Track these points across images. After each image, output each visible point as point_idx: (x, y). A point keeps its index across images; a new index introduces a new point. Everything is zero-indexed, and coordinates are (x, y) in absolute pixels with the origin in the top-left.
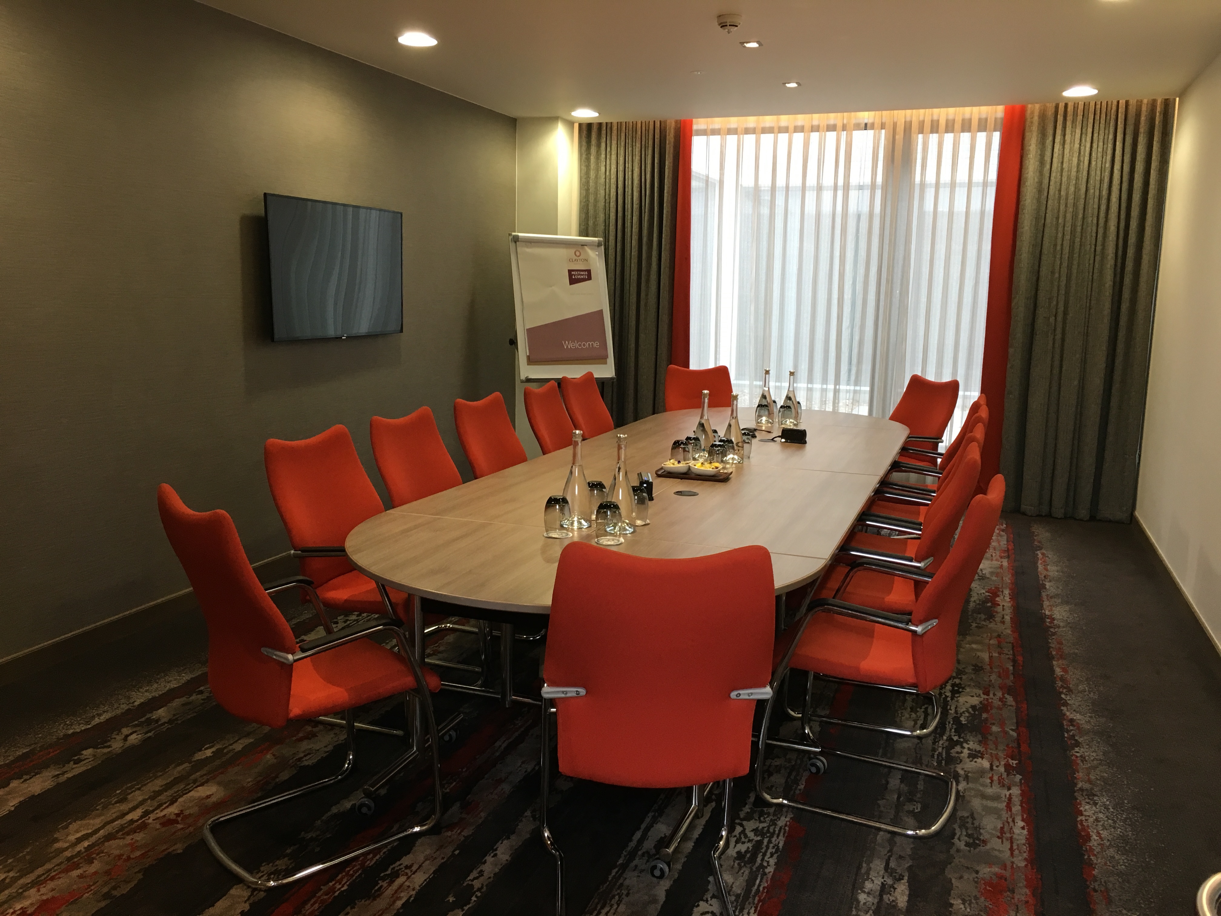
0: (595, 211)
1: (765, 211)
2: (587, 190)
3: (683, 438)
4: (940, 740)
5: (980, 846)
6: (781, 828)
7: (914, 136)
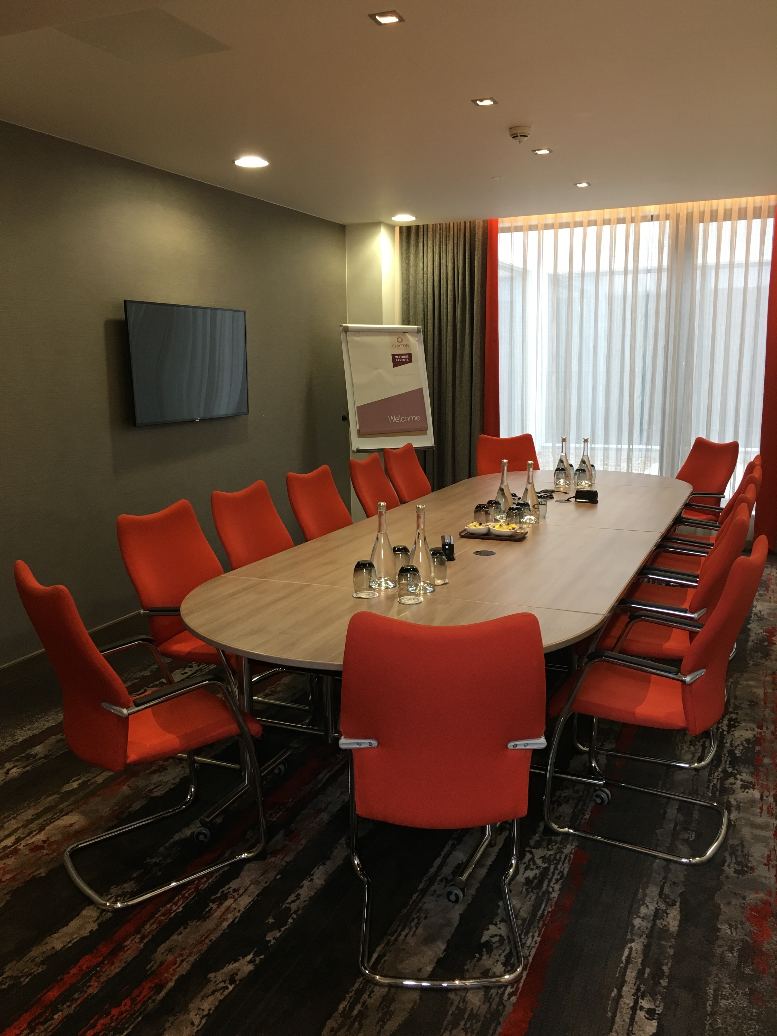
0: (415, 302)
1: (564, 294)
2: (408, 284)
3: (485, 502)
4: (715, 772)
5: (748, 873)
6: (566, 856)
7: (695, 224)
